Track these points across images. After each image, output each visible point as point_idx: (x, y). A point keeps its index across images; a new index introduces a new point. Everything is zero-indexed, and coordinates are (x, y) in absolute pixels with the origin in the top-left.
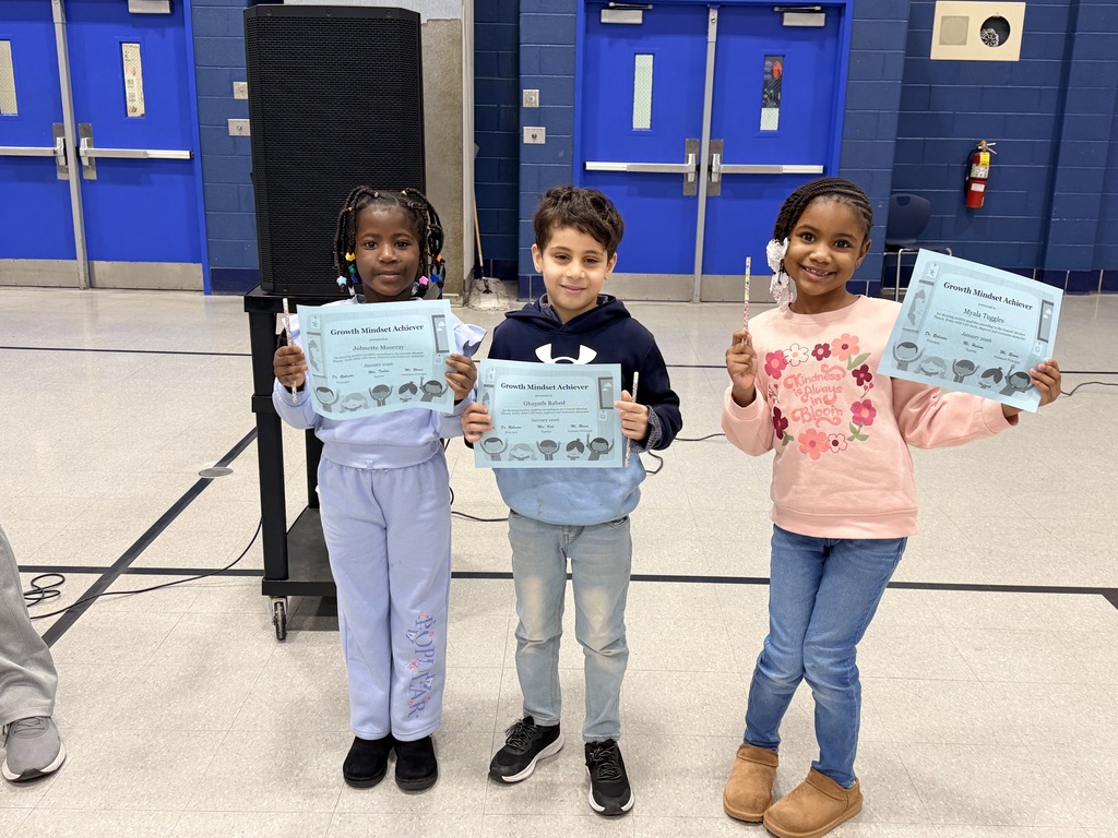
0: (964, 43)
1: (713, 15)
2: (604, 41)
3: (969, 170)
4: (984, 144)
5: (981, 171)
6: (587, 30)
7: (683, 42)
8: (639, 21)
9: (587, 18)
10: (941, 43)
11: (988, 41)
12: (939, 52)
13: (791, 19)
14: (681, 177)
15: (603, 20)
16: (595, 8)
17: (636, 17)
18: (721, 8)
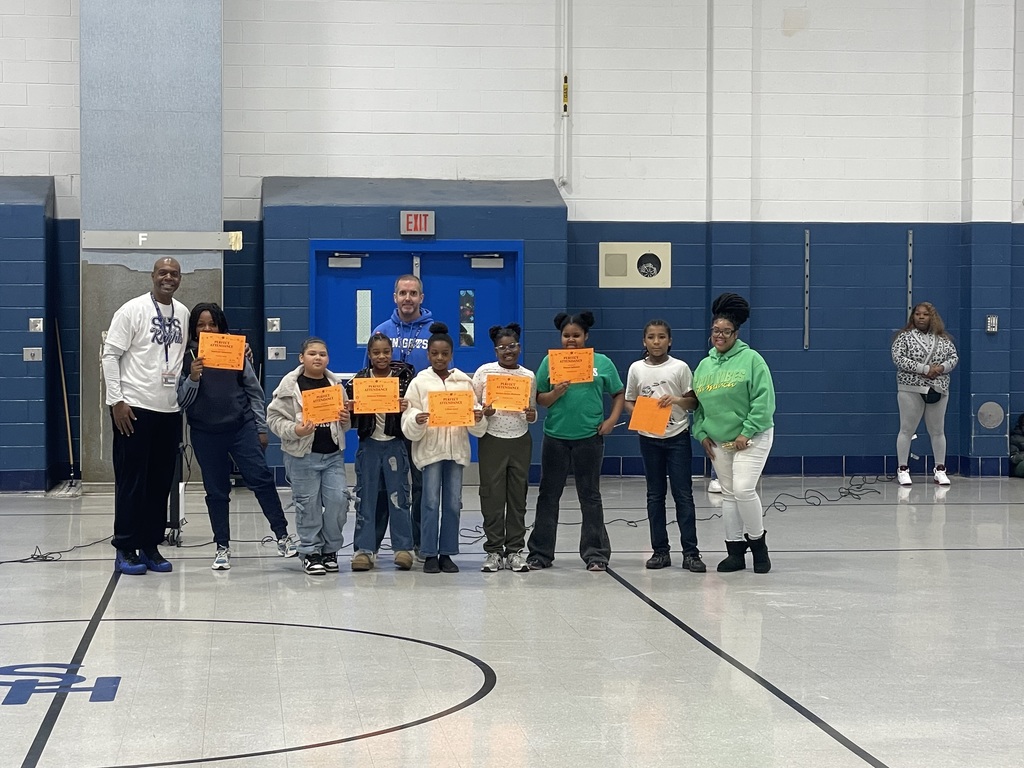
0: (625, 275)
1: (417, 261)
2: (331, 281)
6: (318, 273)
8: (359, 266)
9: (318, 265)
10: (607, 275)
11: (645, 273)
12: (605, 282)
15: (330, 266)
16: (323, 256)
17: (356, 263)
18: (423, 256)
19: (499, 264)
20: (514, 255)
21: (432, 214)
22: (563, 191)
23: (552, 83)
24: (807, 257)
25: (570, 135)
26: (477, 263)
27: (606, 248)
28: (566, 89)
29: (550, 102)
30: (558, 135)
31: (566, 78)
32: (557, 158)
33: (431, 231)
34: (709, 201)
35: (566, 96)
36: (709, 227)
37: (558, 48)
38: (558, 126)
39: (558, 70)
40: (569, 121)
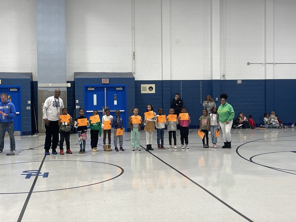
0: (146, 91)
2: (88, 93)
6: (86, 91)
7: (101, 92)
11: (150, 90)
12: (142, 92)
14: (102, 113)
16: (87, 88)
17: (93, 89)
18: (106, 87)
19: (121, 89)
20: (125, 87)
21: (108, 79)
22: (134, 74)
23: (131, 53)
24: (181, 87)
25: (135, 63)
26: (117, 89)
27: (142, 85)
28: (134, 55)
29: (131, 57)
30: (132, 64)
31: (134, 52)
32: (133, 68)
33: (108, 83)
34: (162, 76)
36: (162, 81)
37: (132, 46)
38: (132, 62)
39: (132, 51)
40: (135, 61)
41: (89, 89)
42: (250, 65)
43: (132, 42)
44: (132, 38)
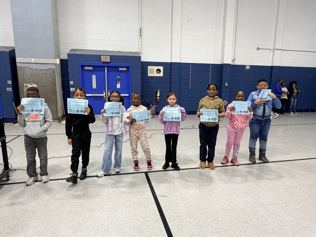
0: (153, 73)
1: (106, 68)
2: (86, 72)
3: (156, 95)
4: (158, 90)
5: (158, 95)
6: (82, 70)
7: (101, 73)
8: (92, 69)
9: (82, 68)
10: (150, 73)
11: (158, 73)
12: (149, 75)
13: (120, 69)
14: (103, 97)
15: (85, 69)
16: (83, 66)
19: (125, 69)
20: (129, 67)
21: (109, 57)
22: (140, 54)
23: (138, 30)
24: (191, 70)
25: (141, 42)
27: (149, 67)
28: (141, 31)
29: (138, 34)
30: (139, 42)
31: (141, 28)
32: (139, 47)
33: (109, 61)
34: (171, 58)
35: (141, 33)
36: (171, 64)
37: (139, 22)
38: (139, 40)
39: (139, 27)
40: (141, 39)
41: (86, 68)
42: (260, 50)
43: (139, 16)
44: (139, 11)
